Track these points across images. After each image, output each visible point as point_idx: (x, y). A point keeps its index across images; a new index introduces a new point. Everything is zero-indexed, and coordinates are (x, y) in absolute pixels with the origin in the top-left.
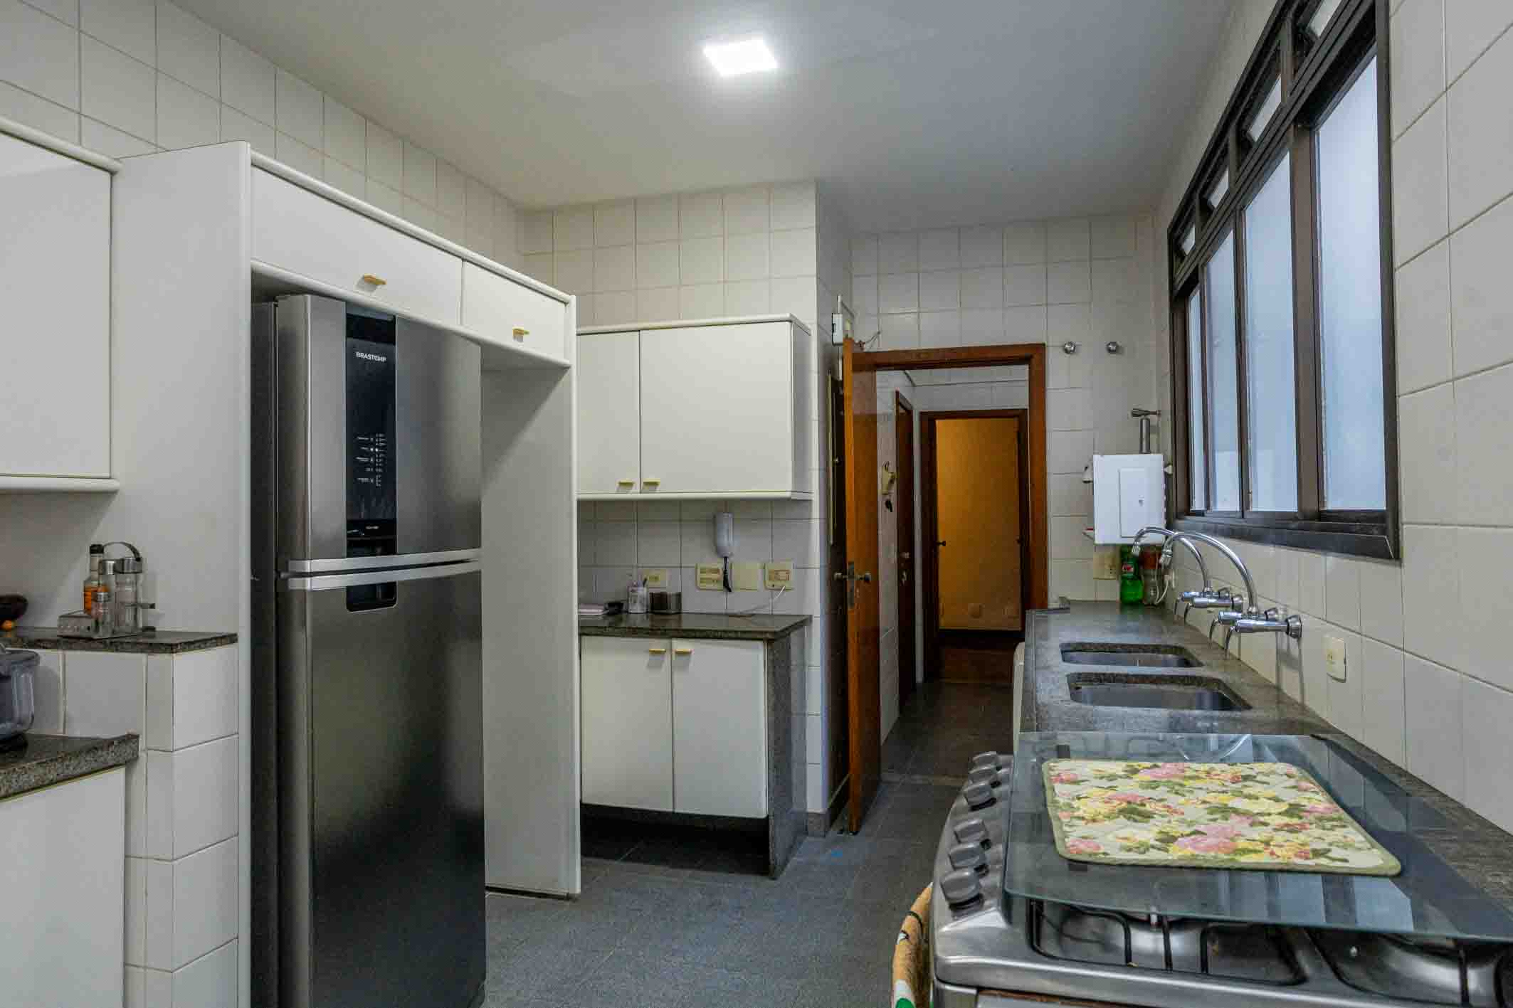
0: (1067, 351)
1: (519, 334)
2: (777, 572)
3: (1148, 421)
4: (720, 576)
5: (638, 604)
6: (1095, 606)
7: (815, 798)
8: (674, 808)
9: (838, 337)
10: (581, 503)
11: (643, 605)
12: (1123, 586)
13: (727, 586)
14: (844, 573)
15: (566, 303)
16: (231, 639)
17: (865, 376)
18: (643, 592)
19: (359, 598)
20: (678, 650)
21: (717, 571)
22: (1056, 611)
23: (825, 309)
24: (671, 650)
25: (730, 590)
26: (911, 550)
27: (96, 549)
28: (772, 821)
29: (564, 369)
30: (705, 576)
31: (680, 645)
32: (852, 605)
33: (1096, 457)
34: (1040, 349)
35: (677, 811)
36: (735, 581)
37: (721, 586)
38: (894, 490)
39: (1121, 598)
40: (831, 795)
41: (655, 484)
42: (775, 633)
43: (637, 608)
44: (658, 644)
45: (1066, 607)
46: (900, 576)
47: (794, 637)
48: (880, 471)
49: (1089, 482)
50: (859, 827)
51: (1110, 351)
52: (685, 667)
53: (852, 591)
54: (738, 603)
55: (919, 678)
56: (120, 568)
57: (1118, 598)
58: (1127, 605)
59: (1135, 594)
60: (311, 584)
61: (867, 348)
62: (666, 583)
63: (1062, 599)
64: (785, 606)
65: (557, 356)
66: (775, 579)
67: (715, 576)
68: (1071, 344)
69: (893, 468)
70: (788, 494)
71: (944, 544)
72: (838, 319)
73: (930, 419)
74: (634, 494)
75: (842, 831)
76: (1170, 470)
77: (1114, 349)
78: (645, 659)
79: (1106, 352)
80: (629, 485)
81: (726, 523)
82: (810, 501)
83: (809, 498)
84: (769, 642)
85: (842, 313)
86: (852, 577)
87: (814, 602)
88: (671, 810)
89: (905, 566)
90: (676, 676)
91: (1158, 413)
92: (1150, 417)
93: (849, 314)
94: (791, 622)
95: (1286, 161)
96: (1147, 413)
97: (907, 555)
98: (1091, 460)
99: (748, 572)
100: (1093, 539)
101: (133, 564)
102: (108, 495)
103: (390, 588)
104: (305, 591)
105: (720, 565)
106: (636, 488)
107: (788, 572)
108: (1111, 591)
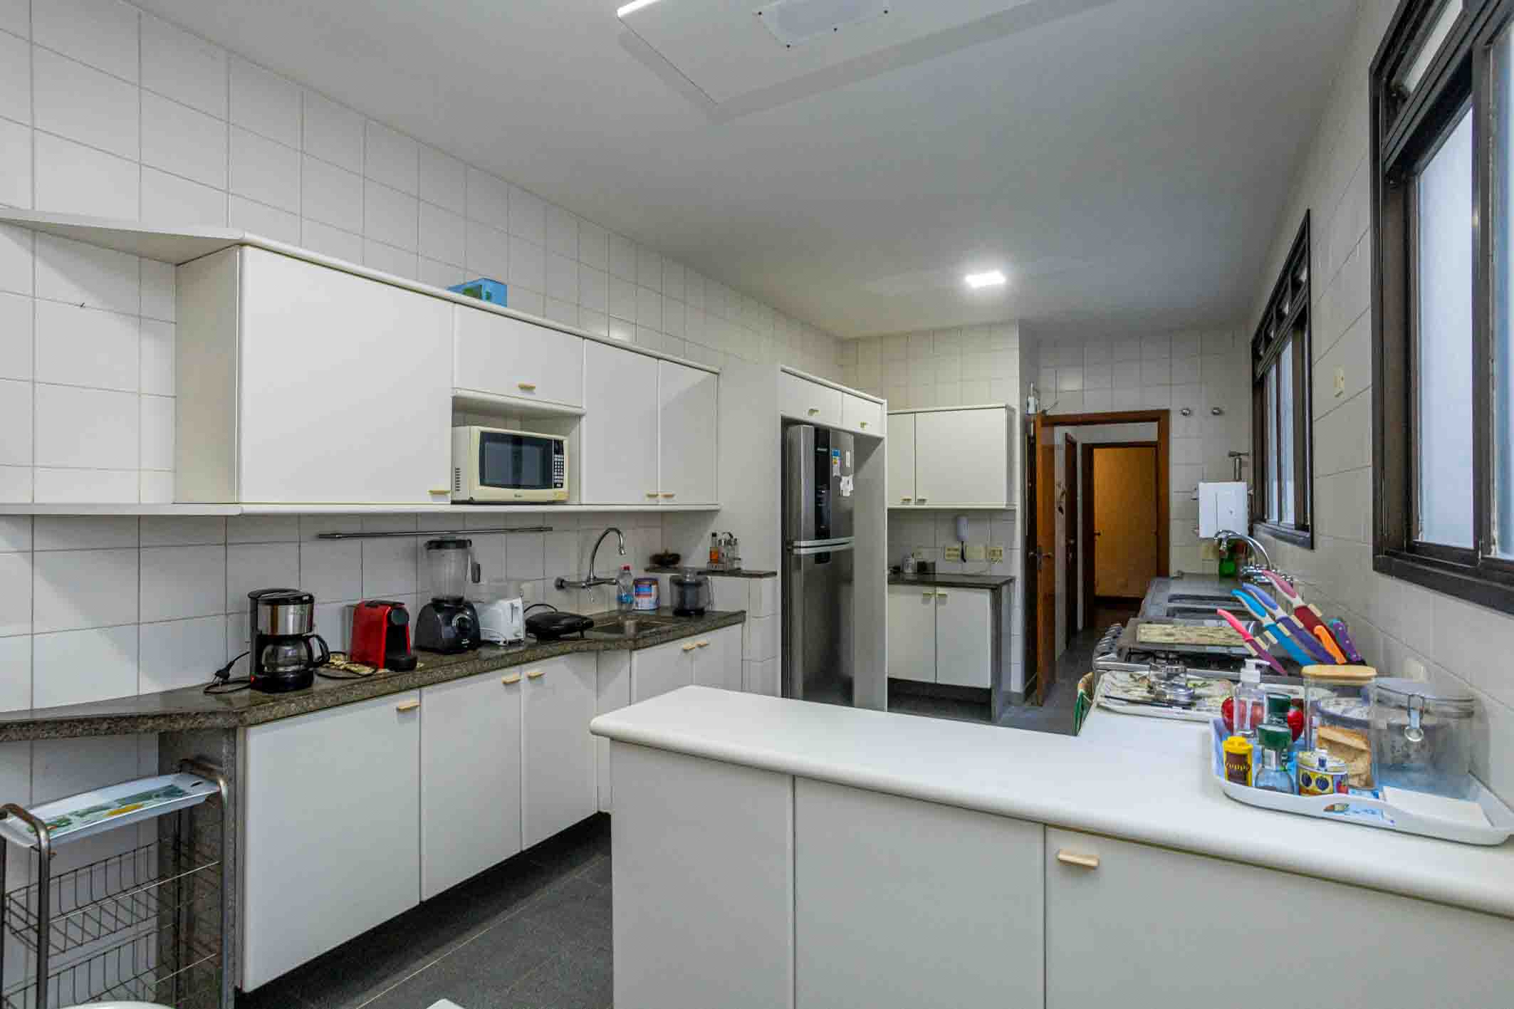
0: (1184, 414)
1: (863, 425)
2: (994, 551)
3: (1240, 459)
4: (959, 553)
5: (910, 569)
6: (1202, 577)
7: (1016, 684)
8: (936, 680)
9: (1031, 410)
10: (889, 510)
11: (912, 569)
12: (1220, 566)
13: (963, 558)
14: (1036, 552)
15: (882, 404)
16: (775, 574)
17: (1047, 430)
18: (912, 561)
19: (820, 558)
20: (939, 593)
21: (956, 550)
22: (1173, 578)
23: (1024, 394)
24: (935, 594)
25: (965, 561)
26: (1075, 538)
27: (714, 535)
28: (993, 691)
29: (879, 440)
30: (951, 552)
31: (941, 591)
32: (1040, 571)
33: (1201, 485)
34: (1167, 412)
35: (938, 682)
36: (967, 555)
37: (959, 558)
38: (1064, 500)
39: (1220, 570)
40: (1025, 683)
41: (924, 500)
42: (996, 585)
43: (909, 571)
44: (928, 590)
45: (1181, 575)
46: (1067, 555)
47: (1004, 588)
48: (1056, 487)
49: (1195, 499)
50: (1043, 701)
51: (1214, 414)
52: (944, 603)
53: (1040, 563)
54: (969, 568)
55: (1080, 626)
56: (728, 543)
57: (1217, 572)
58: (1224, 576)
59: (1230, 568)
60: (803, 551)
61: (1048, 413)
62: (926, 556)
63: (1179, 572)
64: (998, 571)
65: (877, 434)
66: (993, 555)
67: (956, 553)
68: (1187, 409)
69: (1063, 485)
70: (1004, 507)
71: (1099, 534)
72: (1031, 400)
73: (1089, 449)
74: (912, 506)
75: (1032, 704)
76: (1251, 492)
77: (1218, 412)
78: (919, 598)
79: (1211, 415)
80: (909, 500)
81: (964, 520)
82: (1015, 510)
83: (1013, 508)
84: (992, 589)
85: (1034, 395)
86: (1040, 554)
87: (1016, 569)
88: (933, 681)
89: (1071, 549)
90: (938, 609)
91: (1247, 454)
92: (1241, 457)
93: (1037, 392)
94: (1003, 580)
95: (1289, 347)
96: (1239, 454)
97: (1072, 542)
98: (1198, 485)
99: (977, 552)
100: (1198, 535)
101: (731, 542)
102: (717, 511)
103: (828, 554)
104: (800, 555)
105: (958, 546)
106: (913, 502)
107: (1001, 551)
108: (1213, 568)
